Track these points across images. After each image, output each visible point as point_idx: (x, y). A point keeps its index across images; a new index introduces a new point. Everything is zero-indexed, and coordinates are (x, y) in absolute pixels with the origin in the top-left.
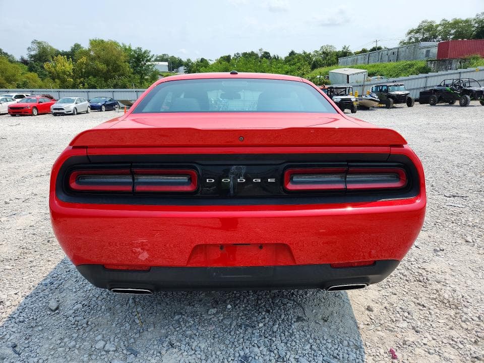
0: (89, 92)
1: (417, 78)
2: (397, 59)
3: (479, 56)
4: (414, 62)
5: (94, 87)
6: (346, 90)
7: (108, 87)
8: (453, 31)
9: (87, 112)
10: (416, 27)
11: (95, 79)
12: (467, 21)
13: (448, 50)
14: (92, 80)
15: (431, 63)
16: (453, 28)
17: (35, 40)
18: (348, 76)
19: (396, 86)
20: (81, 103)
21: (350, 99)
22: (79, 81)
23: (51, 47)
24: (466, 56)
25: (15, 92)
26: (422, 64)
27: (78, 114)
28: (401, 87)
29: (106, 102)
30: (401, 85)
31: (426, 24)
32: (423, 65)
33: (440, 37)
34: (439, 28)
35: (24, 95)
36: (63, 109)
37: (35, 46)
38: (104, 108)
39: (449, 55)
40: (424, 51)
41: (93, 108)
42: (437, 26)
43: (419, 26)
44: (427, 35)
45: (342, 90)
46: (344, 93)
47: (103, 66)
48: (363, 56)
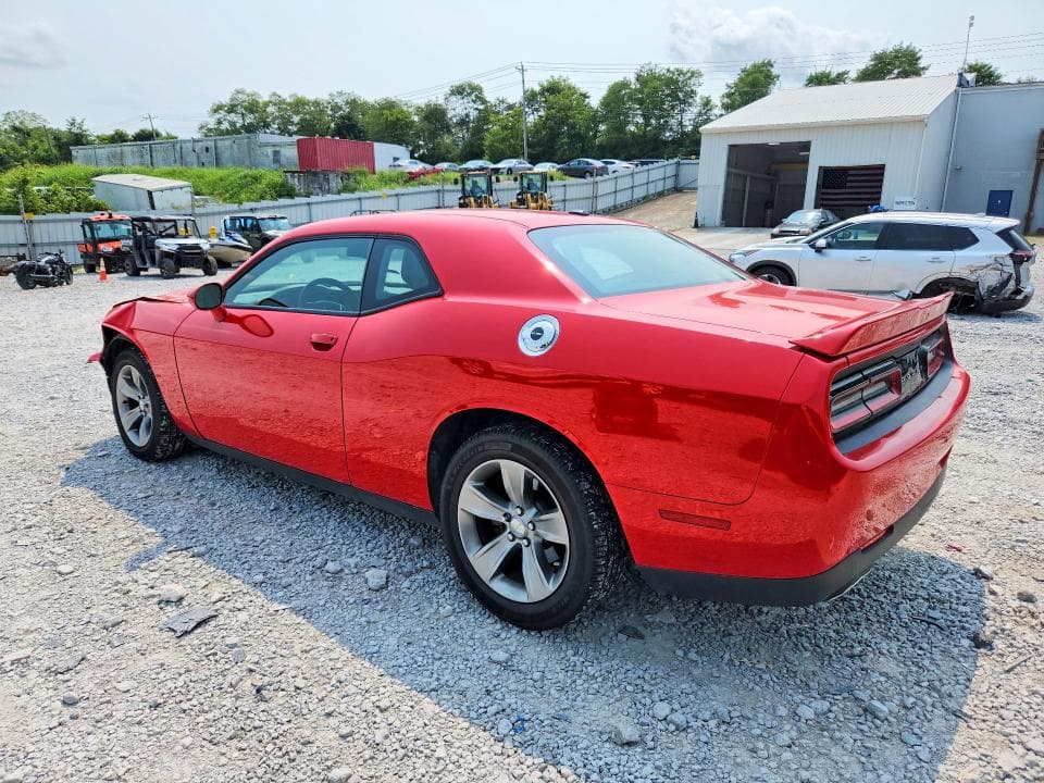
1: (291, 206)
2: (218, 163)
3: (365, 169)
4: (254, 172)
6: (175, 226)
8: (296, 119)
10: (225, 100)
12: (316, 103)
13: (316, 154)
15: (293, 177)
16: (297, 113)
18: (150, 193)
19: (274, 219)
21: (197, 247)
24: (348, 169)
26: (276, 177)
28: (282, 221)
30: (283, 218)
31: (244, 97)
32: (279, 180)
33: (276, 126)
34: (271, 109)
39: (319, 165)
40: (270, 151)
42: (266, 104)
43: (232, 100)
44: (250, 119)
45: (168, 225)
46: (172, 231)
48: (135, 149)
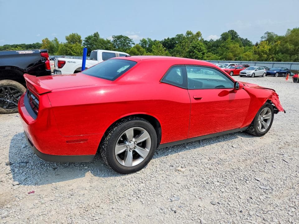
0: (274, 63)
5: (280, 61)
7: (290, 60)
9: (262, 76)
11: (282, 55)
14: (280, 55)
17: (267, 32)
20: (259, 71)
22: (271, 56)
23: (276, 35)
25: (230, 62)
27: (255, 77)
29: (280, 71)
35: (235, 64)
36: (246, 73)
37: (266, 35)
38: (277, 74)
41: (268, 74)
47: (292, 46)
